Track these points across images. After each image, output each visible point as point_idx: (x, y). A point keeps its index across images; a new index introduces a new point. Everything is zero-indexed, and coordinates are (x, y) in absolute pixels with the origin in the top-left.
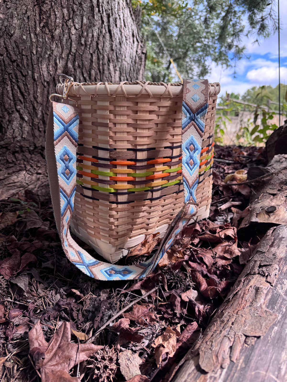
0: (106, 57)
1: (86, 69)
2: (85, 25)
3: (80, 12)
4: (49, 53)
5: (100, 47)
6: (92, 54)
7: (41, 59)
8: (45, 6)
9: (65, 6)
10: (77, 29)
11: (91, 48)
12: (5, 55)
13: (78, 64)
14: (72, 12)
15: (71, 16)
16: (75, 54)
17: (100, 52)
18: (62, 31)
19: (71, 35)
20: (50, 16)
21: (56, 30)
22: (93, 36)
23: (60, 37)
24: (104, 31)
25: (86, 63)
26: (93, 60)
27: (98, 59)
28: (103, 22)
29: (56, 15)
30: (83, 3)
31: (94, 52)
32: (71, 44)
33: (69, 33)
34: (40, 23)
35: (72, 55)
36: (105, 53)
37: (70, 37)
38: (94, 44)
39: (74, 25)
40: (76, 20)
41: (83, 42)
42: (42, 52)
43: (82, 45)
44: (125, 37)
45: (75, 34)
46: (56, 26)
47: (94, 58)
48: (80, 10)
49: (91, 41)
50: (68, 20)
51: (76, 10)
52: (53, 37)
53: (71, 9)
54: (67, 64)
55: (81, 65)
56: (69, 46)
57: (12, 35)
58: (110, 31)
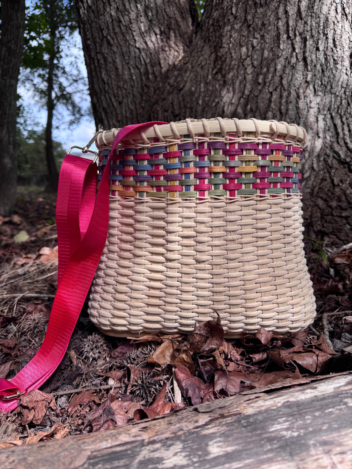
0: (293, 93)
1: (260, 112)
2: (266, 59)
3: (261, 46)
4: (217, 100)
5: (284, 82)
6: (271, 93)
7: (207, 109)
8: (221, 50)
9: (243, 44)
10: (255, 67)
11: (271, 85)
12: (170, 111)
13: (251, 108)
14: (251, 49)
15: (250, 54)
16: (248, 96)
17: (284, 88)
18: (236, 73)
19: (246, 75)
20: (225, 60)
21: (229, 73)
22: (276, 70)
23: (233, 80)
24: (294, 60)
25: (262, 105)
26: (272, 100)
27: (281, 97)
28: (294, 49)
29: (232, 57)
30: (265, 34)
31: (276, 90)
32: (245, 86)
33: (245, 73)
34: (213, 71)
35: (244, 99)
36: (293, 88)
37: (245, 78)
38: (277, 79)
39: (252, 63)
40: (255, 57)
41: (260, 81)
42: (209, 101)
43: (259, 84)
44: (334, 60)
45: (252, 73)
46: (231, 69)
47: (274, 97)
48: (262, 44)
49: (273, 77)
50: (246, 59)
51: (255, 44)
52: (225, 82)
53: (250, 46)
54: (236, 110)
55: (254, 108)
56: (243, 89)
57: (181, 89)
58: (305, 59)
